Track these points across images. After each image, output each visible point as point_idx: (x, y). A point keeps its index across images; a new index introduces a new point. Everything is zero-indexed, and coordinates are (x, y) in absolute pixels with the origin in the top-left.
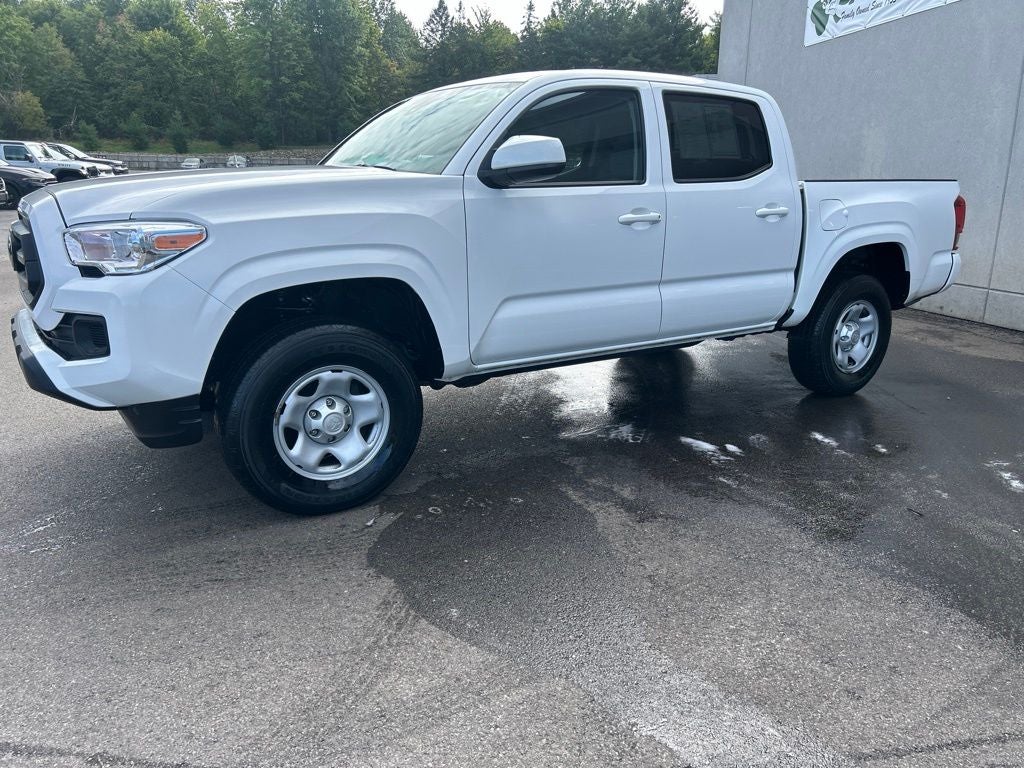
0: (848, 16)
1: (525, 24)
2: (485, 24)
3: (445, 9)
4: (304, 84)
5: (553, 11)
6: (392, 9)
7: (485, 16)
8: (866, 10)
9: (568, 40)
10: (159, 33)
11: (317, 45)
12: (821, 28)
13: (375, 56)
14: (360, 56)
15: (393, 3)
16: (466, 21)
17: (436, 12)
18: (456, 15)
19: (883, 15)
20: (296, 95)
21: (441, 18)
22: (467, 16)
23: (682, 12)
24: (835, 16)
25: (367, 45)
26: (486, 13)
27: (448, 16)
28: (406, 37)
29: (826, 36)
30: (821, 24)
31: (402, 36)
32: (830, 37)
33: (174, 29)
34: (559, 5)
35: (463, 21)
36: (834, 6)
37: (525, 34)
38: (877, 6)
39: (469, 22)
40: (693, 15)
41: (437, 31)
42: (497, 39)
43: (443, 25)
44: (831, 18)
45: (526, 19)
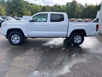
2: (91, 5)
4: (70, 12)
10: (58, 9)
11: (72, 9)
13: (78, 9)
14: (76, 9)
20: (69, 14)
25: (77, 8)
33: (60, 8)
37: (96, 6)
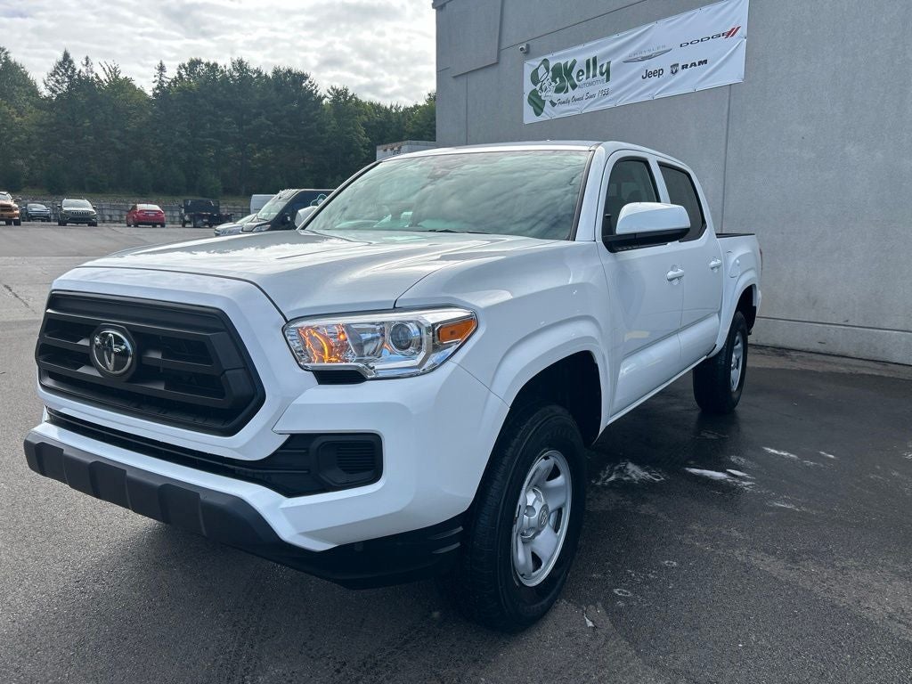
0: (564, 102)
1: (156, 84)
2: (115, 80)
3: (71, 62)
5: (179, 73)
6: (6, 58)
7: (115, 71)
8: (581, 99)
9: (201, 101)
12: (538, 110)
15: (7, 53)
16: (94, 75)
17: (61, 64)
18: (84, 69)
19: (598, 103)
21: (67, 71)
22: (95, 70)
23: (304, 85)
24: (551, 102)
26: (115, 69)
27: (75, 69)
28: (25, 86)
29: (543, 117)
30: (539, 107)
31: (19, 85)
32: (549, 118)
34: (186, 68)
35: (91, 75)
36: (549, 94)
37: (158, 91)
38: (591, 97)
39: (97, 77)
40: (313, 88)
41: (64, 82)
42: (128, 94)
43: (69, 77)
44: (548, 103)
45: (158, 79)
